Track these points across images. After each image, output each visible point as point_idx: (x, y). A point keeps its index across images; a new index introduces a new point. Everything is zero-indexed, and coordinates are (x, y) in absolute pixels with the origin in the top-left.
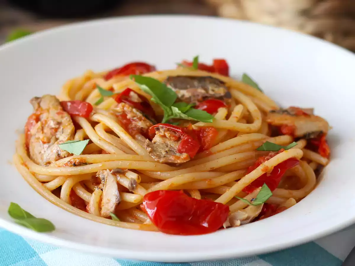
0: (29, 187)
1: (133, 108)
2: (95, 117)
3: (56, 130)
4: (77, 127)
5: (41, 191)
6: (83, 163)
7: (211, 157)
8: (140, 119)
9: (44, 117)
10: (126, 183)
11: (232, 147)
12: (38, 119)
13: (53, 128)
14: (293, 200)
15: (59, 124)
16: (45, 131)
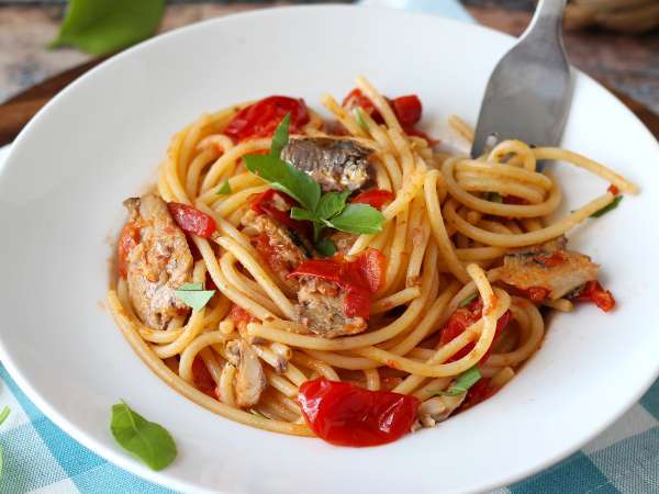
1: (277, 227)
2: (222, 241)
3: (167, 260)
4: (196, 255)
8: (288, 248)
9: (146, 233)
12: (138, 238)
13: (161, 257)
14: (511, 371)
15: (170, 249)
16: (150, 260)
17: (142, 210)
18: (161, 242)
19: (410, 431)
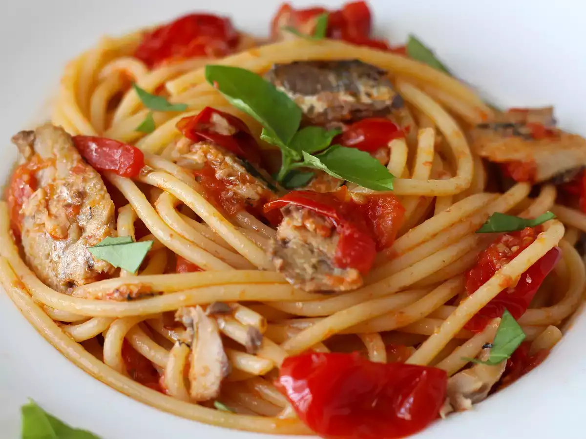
0: (36, 335)
1: (224, 155)
2: (153, 179)
3: (77, 209)
4: (119, 200)
5: (63, 345)
6: (146, 293)
7: (397, 263)
8: (244, 182)
9: (46, 176)
10: (240, 335)
11: (434, 236)
12: (34, 183)
13: (68, 206)
14: (556, 330)
15: (81, 195)
16: (54, 210)
17: (38, 147)
18: (69, 185)
19: (438, 417)
